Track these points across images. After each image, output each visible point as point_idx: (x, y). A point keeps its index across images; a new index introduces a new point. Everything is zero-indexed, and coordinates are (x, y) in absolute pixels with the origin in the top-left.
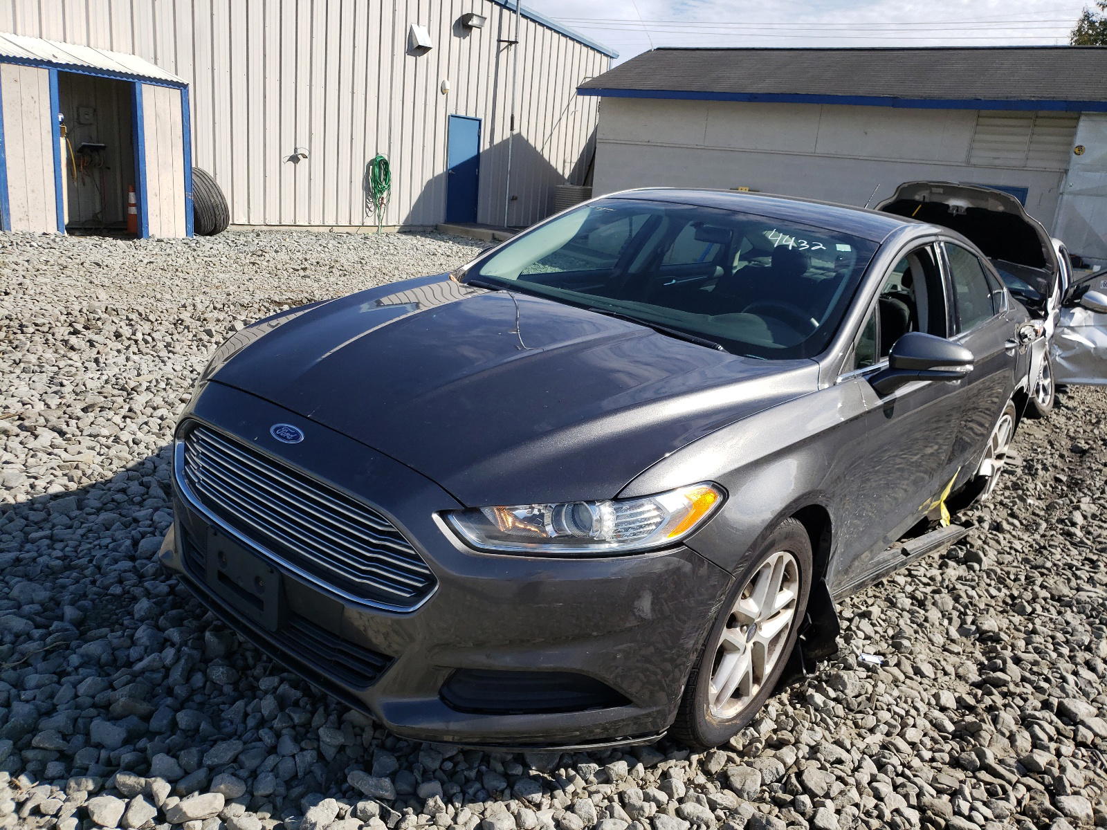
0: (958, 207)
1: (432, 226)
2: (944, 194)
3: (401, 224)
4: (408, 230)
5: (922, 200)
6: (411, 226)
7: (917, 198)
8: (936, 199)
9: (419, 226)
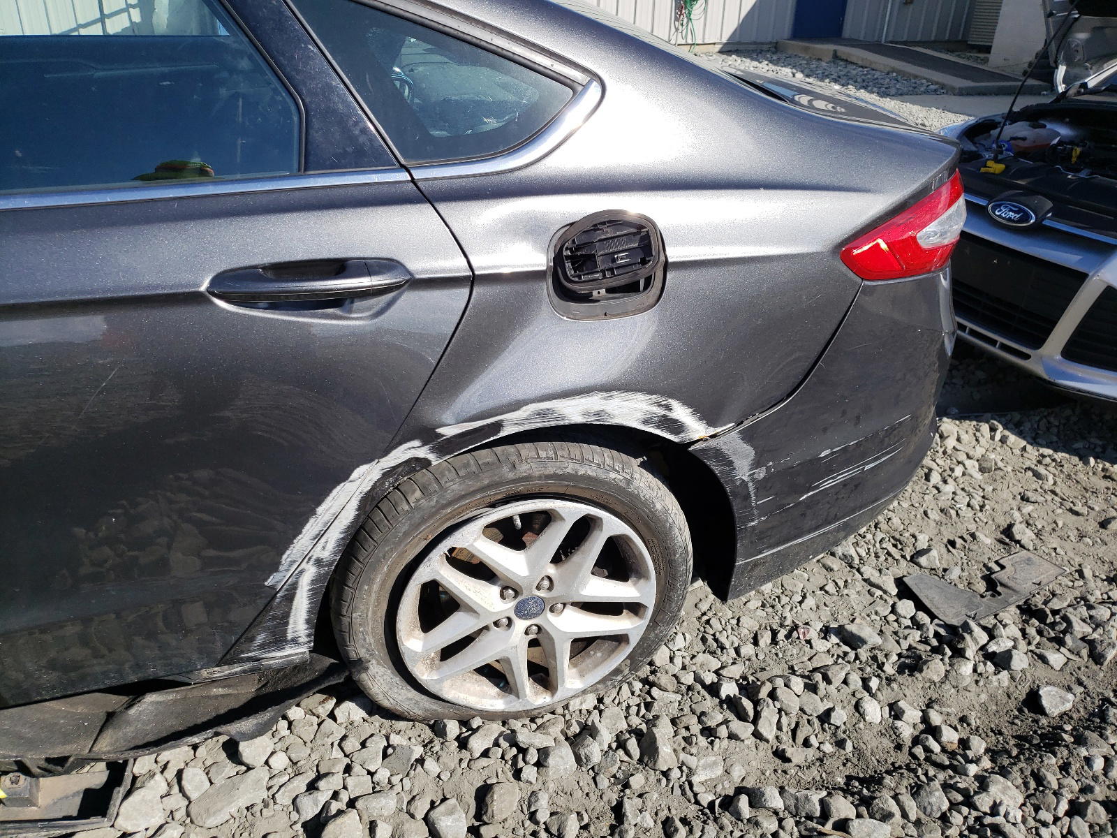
1: (771, 43)
3: (724, 40)
4: (734, 48)
6: (739, 43)
9: (751, 44)
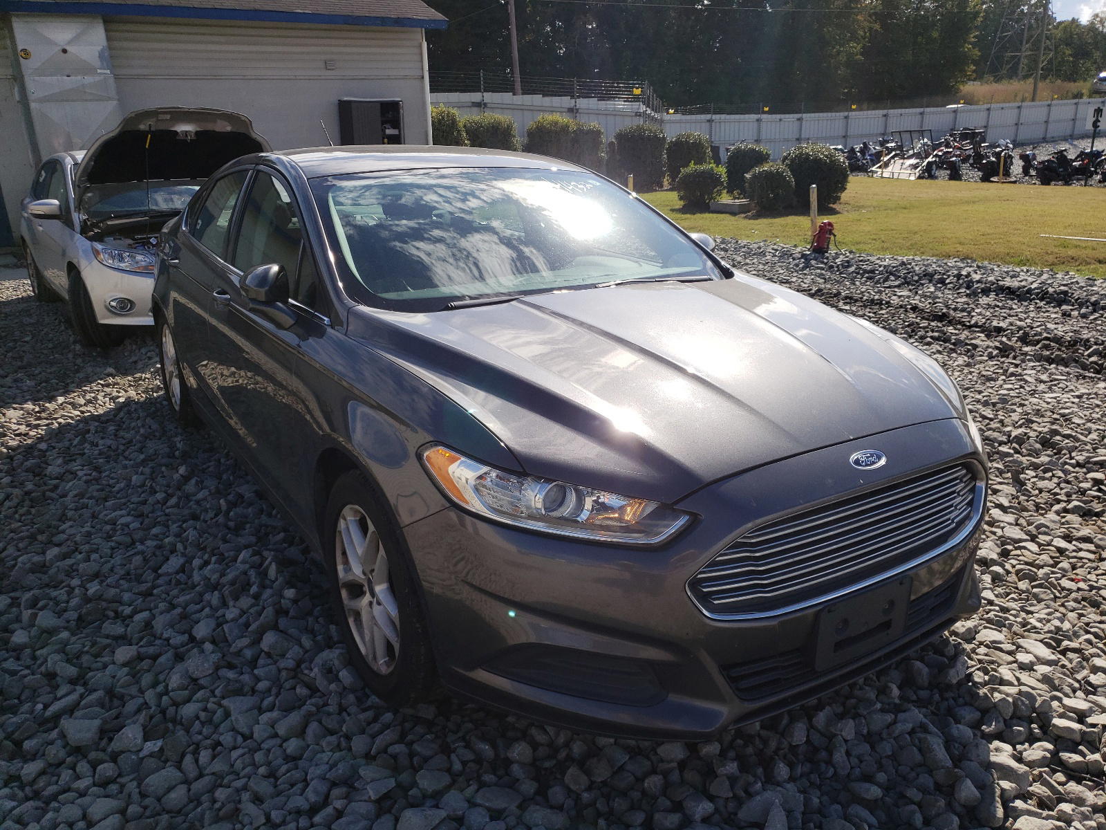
0: (186, 132)
2: (171, 119)
5: (147, 129)
7: (142, 127)
8: (162, 127)
